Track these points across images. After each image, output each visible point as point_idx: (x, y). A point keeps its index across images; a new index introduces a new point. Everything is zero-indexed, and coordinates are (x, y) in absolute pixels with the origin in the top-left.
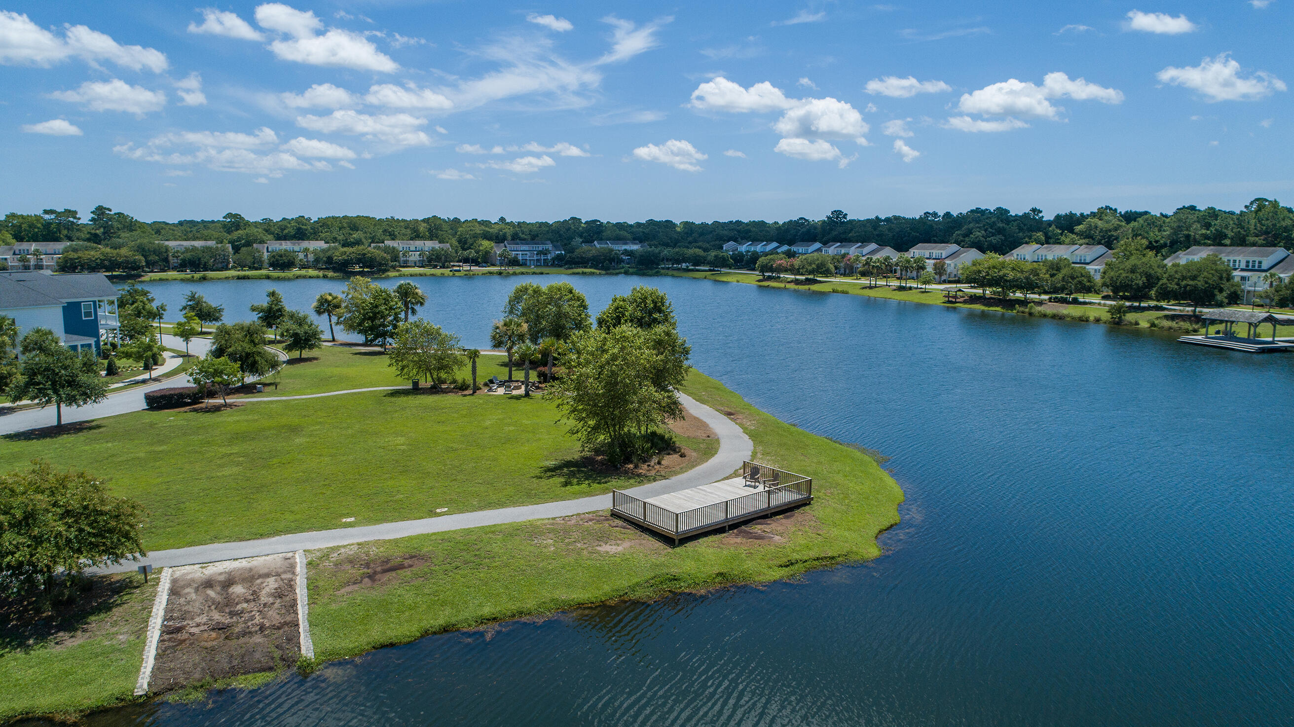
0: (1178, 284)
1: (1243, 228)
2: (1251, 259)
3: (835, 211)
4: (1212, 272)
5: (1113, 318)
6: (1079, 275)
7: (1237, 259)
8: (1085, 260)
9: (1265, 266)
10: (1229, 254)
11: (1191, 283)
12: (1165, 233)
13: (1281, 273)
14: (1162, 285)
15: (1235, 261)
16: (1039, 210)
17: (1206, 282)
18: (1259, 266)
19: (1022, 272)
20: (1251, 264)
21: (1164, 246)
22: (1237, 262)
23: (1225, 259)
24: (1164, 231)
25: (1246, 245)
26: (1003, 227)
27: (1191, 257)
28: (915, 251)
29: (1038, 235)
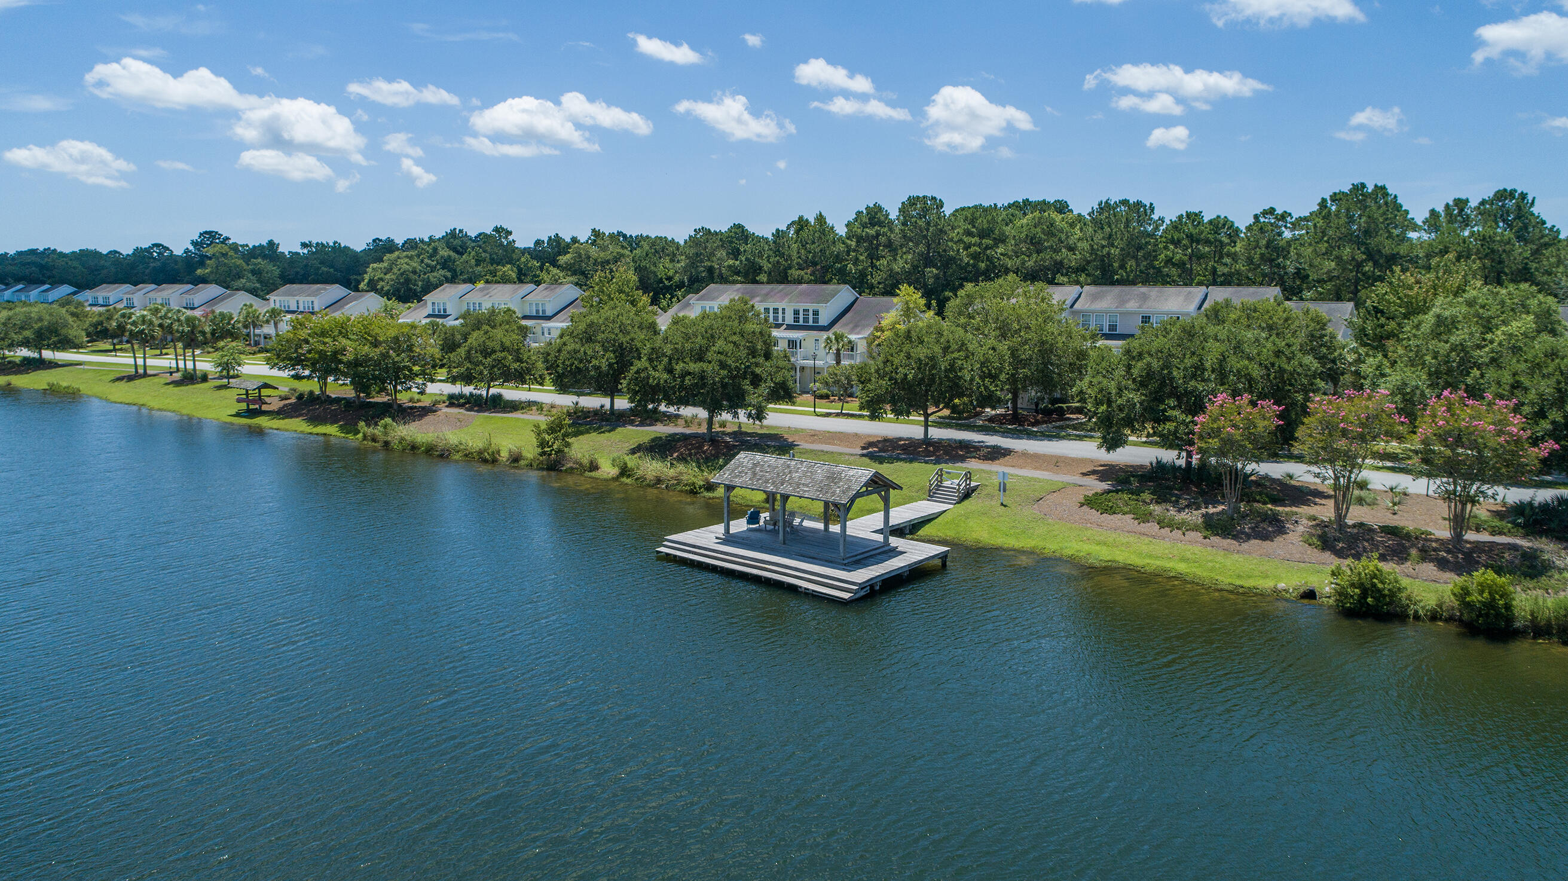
0: (670, 371)
1: (782, 255)
2: (801, 307)
3: (206, 232)
4: (735, 338)
5: (543, 454)
6: (498, 348)
7: (780, 306)
8: (544, 311)
9: (823, 320)
10: (765, 297)
11: (694, 367)
12: (679, 265)
13: (851, 332)
14: (637, 372)
15: (776, 310)
16: (508, 232)
17: (723, 365)
18: (816, 320)
19: (376, 344)
20: (801, 316)
21: (680, 285)
22: (780, 311)
23: (760, 307)
24: (678, 262)
25: (789, 282)
26: (449, 256)
27: (707, 304)
28: (275, 298)
29: (505, 269)
